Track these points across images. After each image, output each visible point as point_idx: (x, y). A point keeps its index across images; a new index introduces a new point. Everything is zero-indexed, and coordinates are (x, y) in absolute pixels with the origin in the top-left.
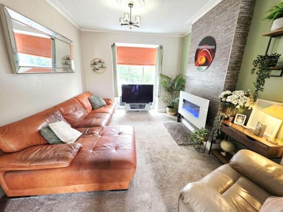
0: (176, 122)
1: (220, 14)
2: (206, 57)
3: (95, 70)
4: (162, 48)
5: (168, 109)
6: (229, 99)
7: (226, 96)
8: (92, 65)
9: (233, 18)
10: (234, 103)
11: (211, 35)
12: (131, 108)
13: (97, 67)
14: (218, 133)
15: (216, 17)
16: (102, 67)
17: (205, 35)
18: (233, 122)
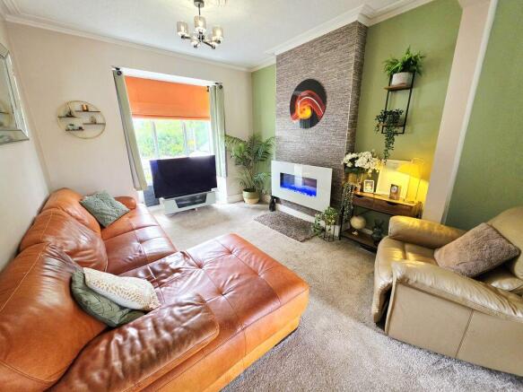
0: (269, 212)
1: (327, 51)
2: (312, 109)
3: (75, 130)
4: (221, 87)
5: (246, 194)
6: (358, 164)
7: (353, 160)
8: (60, 117)
9: (348, 61)
10: (366, 167)
11: (317, 78)
12: (180, 206)
13: (77, 122)
14: (350, 208)
15: (321, 55)
16: (94, 123)
17: (306, 77)
18: (362, 190)
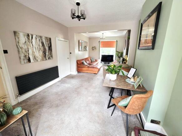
3: (93, 50)
4: (117, 41)
8: (92, 48)
12: (104, 64)
16: (95, 49)
